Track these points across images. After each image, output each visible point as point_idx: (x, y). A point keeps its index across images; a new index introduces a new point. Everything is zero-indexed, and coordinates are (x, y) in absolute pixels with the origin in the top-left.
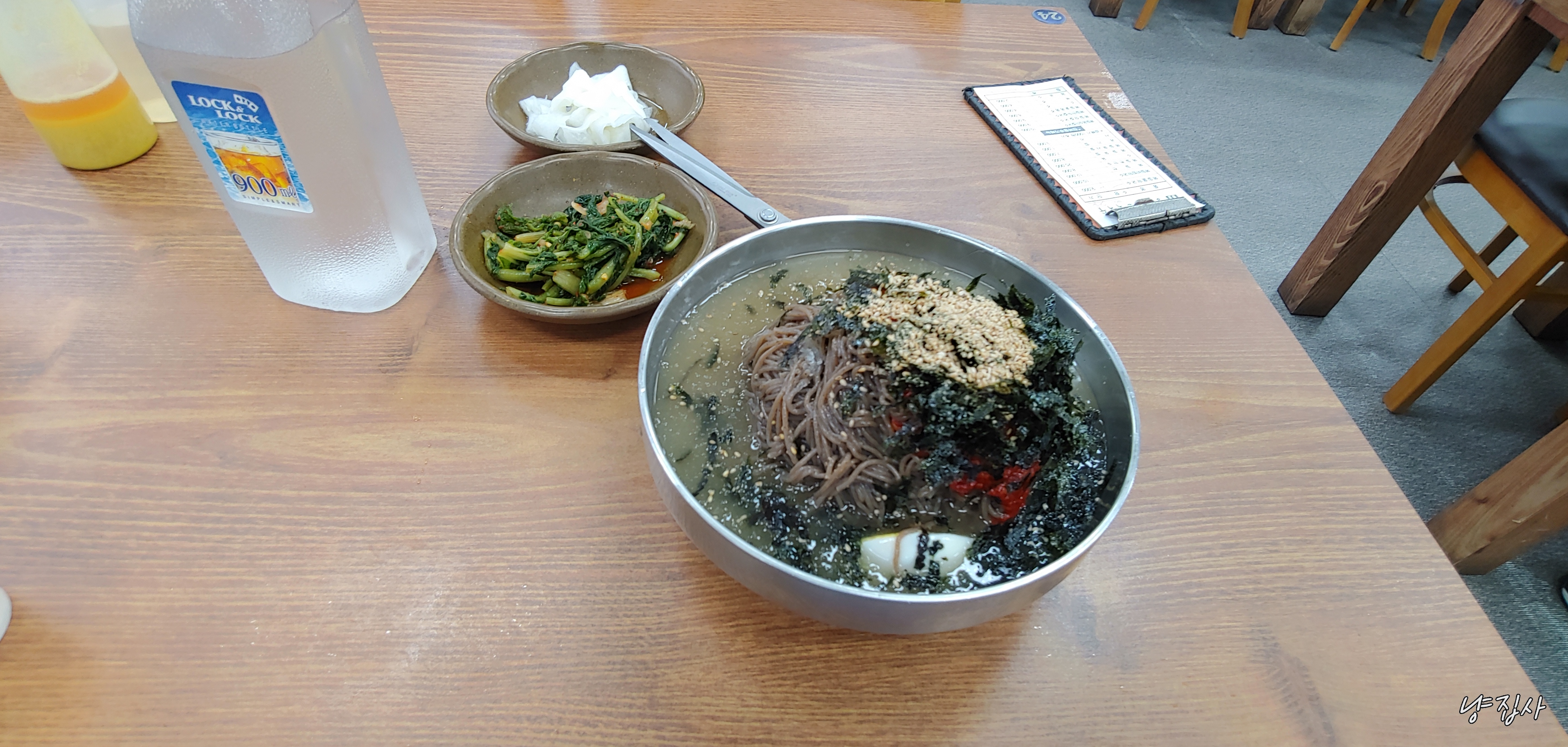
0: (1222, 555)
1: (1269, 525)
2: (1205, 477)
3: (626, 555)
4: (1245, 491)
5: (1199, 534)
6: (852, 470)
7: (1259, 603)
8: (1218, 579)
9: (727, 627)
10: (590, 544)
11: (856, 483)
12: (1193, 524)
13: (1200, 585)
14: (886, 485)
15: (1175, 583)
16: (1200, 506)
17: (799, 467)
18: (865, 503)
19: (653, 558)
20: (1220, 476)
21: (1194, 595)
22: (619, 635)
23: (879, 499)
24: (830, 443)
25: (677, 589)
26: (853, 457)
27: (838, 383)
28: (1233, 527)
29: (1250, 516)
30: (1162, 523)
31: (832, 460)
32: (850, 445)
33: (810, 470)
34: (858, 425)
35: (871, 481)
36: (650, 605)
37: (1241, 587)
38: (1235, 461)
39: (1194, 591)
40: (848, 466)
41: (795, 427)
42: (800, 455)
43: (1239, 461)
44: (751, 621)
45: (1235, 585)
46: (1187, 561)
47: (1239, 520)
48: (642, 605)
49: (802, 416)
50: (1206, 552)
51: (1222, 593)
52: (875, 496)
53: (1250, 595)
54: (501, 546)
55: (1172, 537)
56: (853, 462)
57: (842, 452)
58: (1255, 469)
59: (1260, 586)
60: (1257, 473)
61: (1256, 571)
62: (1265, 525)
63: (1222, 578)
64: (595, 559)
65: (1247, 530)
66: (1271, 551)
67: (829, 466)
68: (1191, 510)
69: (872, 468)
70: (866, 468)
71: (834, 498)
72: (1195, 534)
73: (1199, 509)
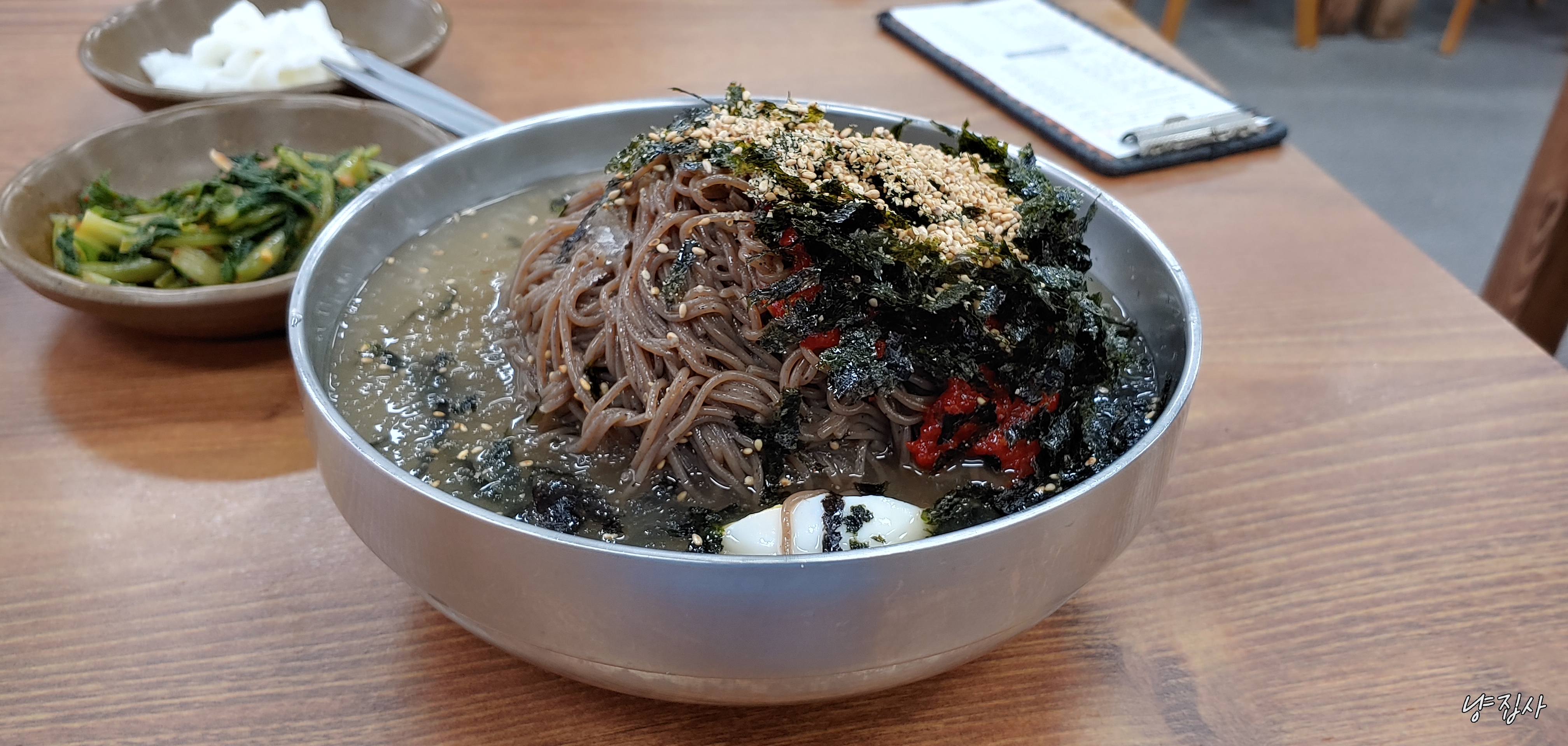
0: (1398, 571)
1: (1466, 521)
2: (1346, 466)
3: (292, 678)
4: (1417, 478)
5: (1353, 545)
6: (691, 395)
7: (1476, 635)
8: (1398, 606)
10: (222, 667)
11: (701, 424)
12: (1340, 531)
13: (1370, 619)
14: (758, 419)
15: (1325, 620)
16: (1345, 506)
17: (596, 413)
18: (725, 464)
19: (345, 678)
21: (1363, 635)
23: (748, 451)
24: (649, 356)
26: (693, 374)
27: (655, 251)
28: (1407, 530)
29: (1432, 511)
30: (1286, 536)
31: (654, 386)
32: (686, 353)
33: (616, 415)
34: (694, 313)
35: (728, 413)
37: (1440, 615)
39: (1362, 628)
40: (684, 391)
41: (584, 350)
42: (596, 393)
45: (1430, 612)
46: (1339, 586)
47: (1414, 518)
49: (595, 329)
50: (1367, 571)
51: (1410, 626)
52: (741, 446)
53: (1459, 625)
55: (1307, 554)
56: (692, 382)
57: (672, 369)
59: (1472, 610)
61: (1461, 588)
62: (1459, 522)
63: (1404, 604)
64: (230, 690)
65: (1432, 531)
66: (1479, 558)
67: (650, 399)
69: (726, 387)
70: (714, 389)
71: (668, 465)
72: (1345, 547)
73: (1345, 510)
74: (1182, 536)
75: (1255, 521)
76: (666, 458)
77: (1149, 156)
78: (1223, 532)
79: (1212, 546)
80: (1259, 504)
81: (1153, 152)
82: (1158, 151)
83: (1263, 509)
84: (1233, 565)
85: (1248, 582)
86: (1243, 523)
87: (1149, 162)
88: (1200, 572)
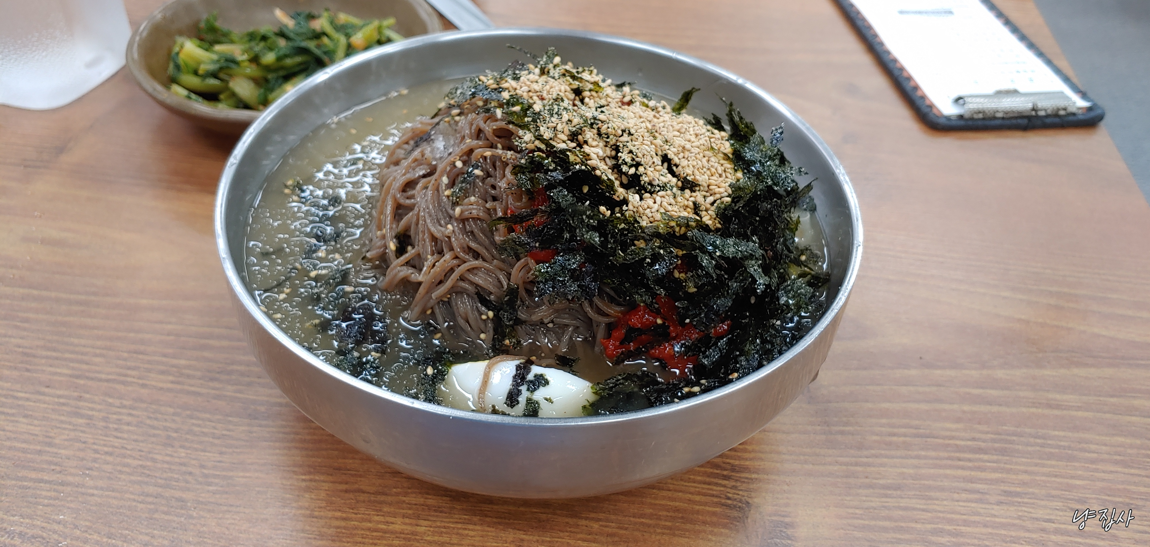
0: (999, 503)
1: (1079, 477)
2: (1003, 409)
3: (211, 384)
4: (1056, 433)
5: (973, 473)
6: (452, 270)
8: (984, 530)
9: (298, 479)
10: (173, 366)
11: (456, 290)
12: (970, 460)
13: (955, 534)
14: (492, 297)
15: (919, 526)
16: (984, 441)
18: (468, 322)
19: (240, 392)
20: (1024, 410)
22: (166, 466)
23: (484, 317)
24: (434, 238)
25: (255, 429)
26: (456, 257)
27: (454, 165)
28: (1026, 472)
29: (1053, 463)
30: (923, 453)
31: (431, 258)
32: (455, 241)
34: (466, 215)
35: (474, 289)
36: (216, 441)
38: (1051, 396)
40: (448, 266)
41: (400, 221)
42: (399, 254)
43: (1058, 397)
44: (331, 478)
46: (946, 503)
47: (1036, 465)
48: (207, 439)
49: (409, 210)
50: (976, 497)
52: (480, 313)
54: (72, 352)
55: (932, 471)
57: (445, 250)
58: (1079, 408)
60: (1080, 414)
62: (1072, 477)
63: (990, 530)
64: (172, 382)
65: (1044, 478)
67: (428, 266)
68: (969, 443)
69: (475, 271)
70: (468, 270)
71: (433, 313)
72: (967, 473)
73: (983, 445)
74: (842, 433)
75: (905, 435)
76: (432, 308)
77: (972, 119)
78: (875, 438)
79: (860, 447)
80: (916, 422)
81: (975, 116)
82: (981, 116)
83: (917, 428)
84: (869, 465)
85: (874, 481)
86: (894, 435)
87: (970, 123)
88: (841, 464)
